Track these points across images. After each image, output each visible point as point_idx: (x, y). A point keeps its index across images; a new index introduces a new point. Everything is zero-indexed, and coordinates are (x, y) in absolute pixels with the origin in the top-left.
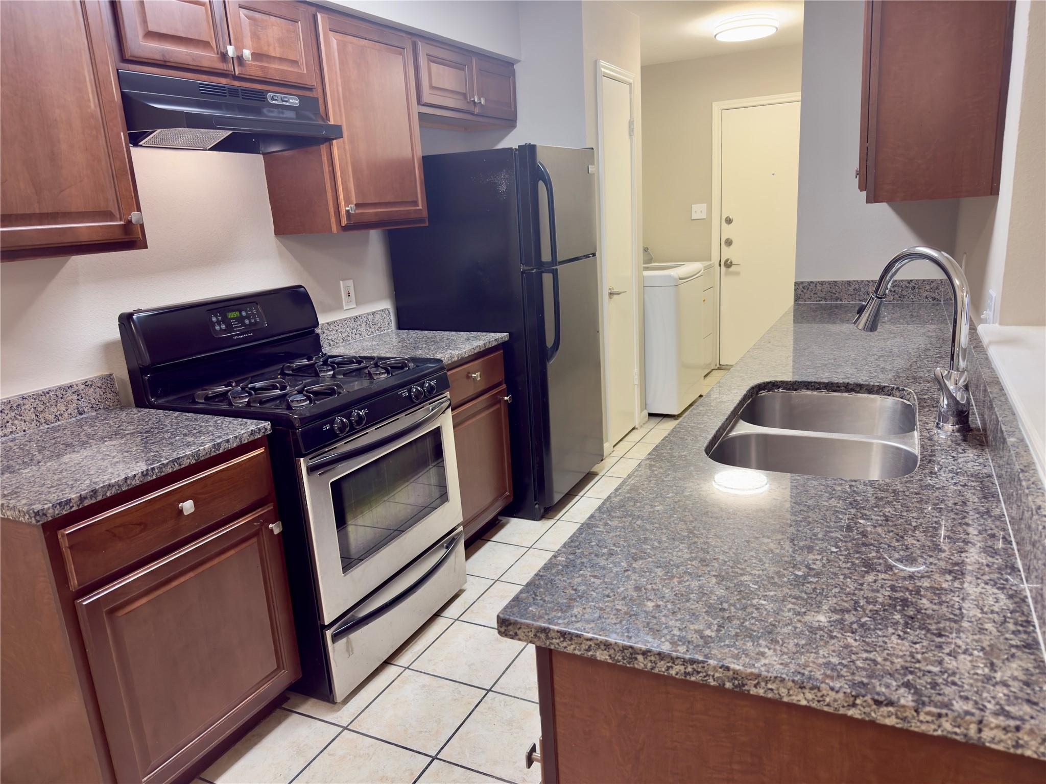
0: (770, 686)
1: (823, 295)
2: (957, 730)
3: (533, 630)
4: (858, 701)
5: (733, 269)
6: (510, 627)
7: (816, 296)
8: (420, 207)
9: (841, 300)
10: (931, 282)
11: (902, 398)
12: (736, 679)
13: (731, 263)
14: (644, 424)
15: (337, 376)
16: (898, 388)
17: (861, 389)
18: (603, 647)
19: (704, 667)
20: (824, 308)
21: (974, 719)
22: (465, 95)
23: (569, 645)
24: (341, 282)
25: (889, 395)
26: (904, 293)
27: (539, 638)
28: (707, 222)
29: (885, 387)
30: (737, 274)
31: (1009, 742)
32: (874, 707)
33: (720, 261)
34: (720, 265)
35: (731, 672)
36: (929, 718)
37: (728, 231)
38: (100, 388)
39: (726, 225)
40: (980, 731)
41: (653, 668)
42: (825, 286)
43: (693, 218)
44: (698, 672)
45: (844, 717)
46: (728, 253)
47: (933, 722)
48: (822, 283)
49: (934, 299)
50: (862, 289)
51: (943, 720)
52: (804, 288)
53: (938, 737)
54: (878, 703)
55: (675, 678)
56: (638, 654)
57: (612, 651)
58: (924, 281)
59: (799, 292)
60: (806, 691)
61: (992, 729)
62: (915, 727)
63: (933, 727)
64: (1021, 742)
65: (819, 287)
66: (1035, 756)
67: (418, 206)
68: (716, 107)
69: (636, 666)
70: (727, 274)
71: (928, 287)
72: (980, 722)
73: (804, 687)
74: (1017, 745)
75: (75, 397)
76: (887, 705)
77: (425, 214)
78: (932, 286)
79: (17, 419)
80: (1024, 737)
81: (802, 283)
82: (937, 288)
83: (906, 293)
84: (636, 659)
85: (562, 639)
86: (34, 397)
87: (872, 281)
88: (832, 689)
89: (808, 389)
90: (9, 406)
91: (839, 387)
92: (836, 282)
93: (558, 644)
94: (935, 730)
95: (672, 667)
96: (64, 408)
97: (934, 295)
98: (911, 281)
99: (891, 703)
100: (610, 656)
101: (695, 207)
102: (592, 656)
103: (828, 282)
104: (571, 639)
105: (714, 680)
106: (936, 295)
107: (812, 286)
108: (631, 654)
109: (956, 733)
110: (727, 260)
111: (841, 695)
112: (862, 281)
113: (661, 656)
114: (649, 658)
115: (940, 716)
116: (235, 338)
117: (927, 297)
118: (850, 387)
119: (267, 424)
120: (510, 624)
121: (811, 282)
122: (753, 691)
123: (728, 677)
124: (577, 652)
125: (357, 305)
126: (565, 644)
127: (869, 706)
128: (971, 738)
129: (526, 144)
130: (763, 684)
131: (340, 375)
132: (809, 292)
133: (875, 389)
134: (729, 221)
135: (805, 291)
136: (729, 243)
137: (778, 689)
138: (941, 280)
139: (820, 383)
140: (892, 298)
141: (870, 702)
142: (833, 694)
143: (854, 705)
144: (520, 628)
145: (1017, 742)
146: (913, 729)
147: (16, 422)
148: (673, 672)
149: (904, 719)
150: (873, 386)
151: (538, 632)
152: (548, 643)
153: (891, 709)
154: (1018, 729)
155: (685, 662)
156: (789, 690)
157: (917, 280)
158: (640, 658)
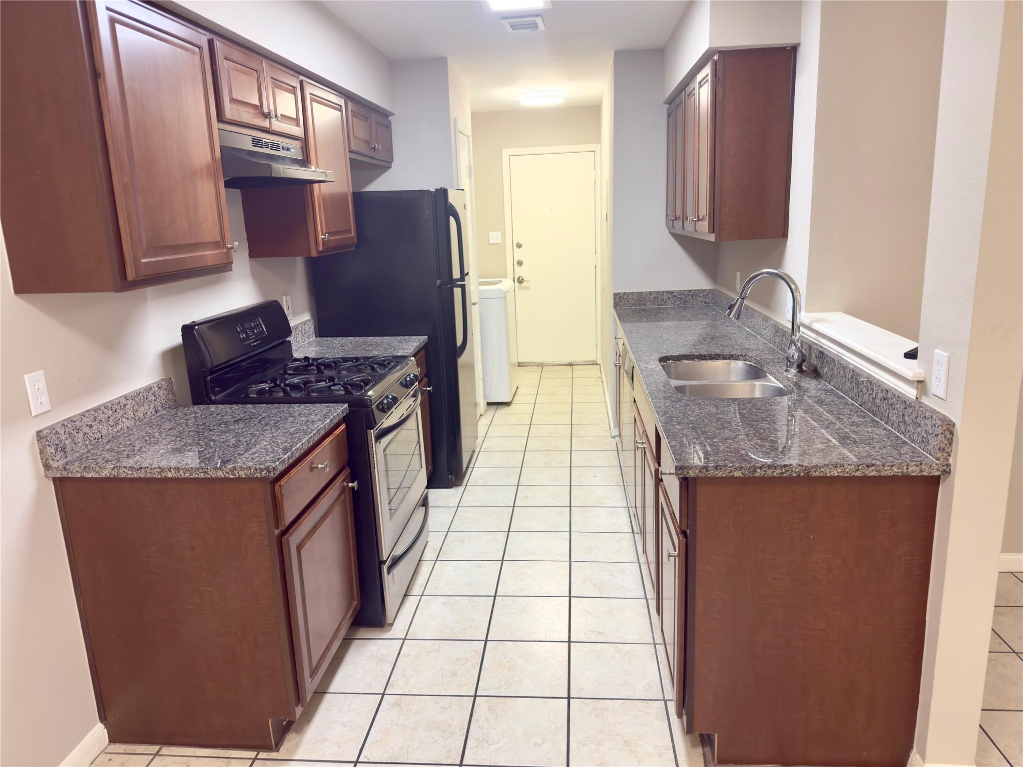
0: (822, 470)
1: (633, 302)
2: (899, 470)
3: (699, 469)
4: (860, 468)
5: (524, 284)
6: (685, 470)
7: (628, 303)
8: (353, 235)
9: (645, 306)
10: (704, 291)
11: (745, 361)
12: (806, 470)
13: (523, 279)
14: (486, 411)
15: (342, 372)
16: (742, 355)
17: (719, 357)
18: (738, 469)
19: (790, 468)
20: (634, 311)
21: (905, 464)
22: (367, 142)
23: (719, 472)
24: (284, 297)
25: (736, 360)
26: (687, 299)
27: (702, 472)
28: (501, 246)
29: (733, 355)
30: (528, 288)
31: (918, 471)
32: (867, 468)
33: (514, 278)
34: (514, 281)
35: (804, 467)
36: (888, 468)
37: (519, 254)
38: (166, 390)
39: (518, 249)
40: (908, 468)
41: (765, 474)
42: (634, 296)
43: (490, 243)
44: (788, 471)
45: (854, 477)
46: (520, 272)
47: (890, 469)
48: (633, 294)
49: (706, 303)
50: (660, 297)
51: (894, 467)
52: (620, 297)
53: (891, 476)
54: (868, 466)
55: (776, 477)
56: (757, 469)
57: (743, 470)
58: (699, 290)
59: (617, 300)
60: (838, 468)
61: (912, 467)
62: (883, 474)
63: (890, 471)
64: (922, 469)
65: (630, 297)
66: (927, 474)
67: (352, 233)
68: (506, 153)
69: (756, 475)
70: (520, 288)
71: (702, 295)
72: (908, 465)
73: (837, 467)
74: (921, 471)
75: (153, 398)
76: (872, 467)
77: (355, 240)
78: (705, 293)
79: (124, 417)
80: (923, 466)
81: (619, 293)
82: (707, 295)
83: (688, 299)
84: (756, 471)
85: (715, 470)
86: (132, 398)
87: (666, 291)
88: (849, 464)
89: (686, 360)
90: (120, 406)
91: (706, 357)
92: (642, 292)
93: (713, 473)
94: (891, 473)
95: (774, 471)
96: (147, 408)
97: (705, 300)
98: (691, 290)
99: (873, 465)
100: (742, 473)
101: (492, 234)
102: (732, 475)
103: (636, 293)
104: (721, 469)
105: (795, 473)
106: (707, 300)
107: (626, 296)
108: (754, 469)
109: (898, 472)
110: (519, 278)
111: (853, 466)
112: (659, 292)
113: (769, 467)
114: (763, 470)
115: (892, 466)
116: (252, 345)
117: (701, 302)
118: (713, 356)
119: (346, 405)
120: (685, 468)
121: (625, 293)
122: (814, 474)
123: (802, 470)
124: (724, 475)
125: (293, 316)
126: (717, 472)
127: (864, 469)
128: (904, 473)
129: (441, 188)
130: (818, 470)
131: (344, 371)
132: (623, 300)
133: (728, 356)
134: (519, 246)
135: (621, 300)
136: (520, 263)
137: (825, 470)
138: (710, 290)
139: (694, 355)
140: (679, 303)
141: (865, 466)
142: (849, 467)
143: (858, 470)
144: (691, 469)
145: (921, 470)
146: (882, 475)
147: (123, 420)
148: (775, 474)
149: (879, 471)
150: (726, 355)
151: (701, 469)
152: (707, 474)
153: (873, 468)
154: (921, 464)
155: (781, 467)
156: (830, 470)
157: (694, 290)
158: (758, 470)
